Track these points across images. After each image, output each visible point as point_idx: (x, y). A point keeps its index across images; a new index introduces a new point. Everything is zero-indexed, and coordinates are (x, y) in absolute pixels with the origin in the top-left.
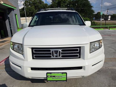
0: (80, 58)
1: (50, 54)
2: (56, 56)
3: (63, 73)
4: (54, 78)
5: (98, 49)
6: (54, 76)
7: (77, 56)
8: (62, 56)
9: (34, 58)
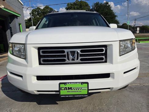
0: (106, 62)
1: (64, 56)
2: (73, 60)
3: (82, 83)
4: (69, 90)
5: (131, 51)
6: (70, 87)
7: (102, 59)
8: (81, 60)
9: (42, 62)
